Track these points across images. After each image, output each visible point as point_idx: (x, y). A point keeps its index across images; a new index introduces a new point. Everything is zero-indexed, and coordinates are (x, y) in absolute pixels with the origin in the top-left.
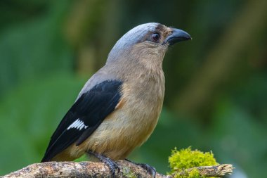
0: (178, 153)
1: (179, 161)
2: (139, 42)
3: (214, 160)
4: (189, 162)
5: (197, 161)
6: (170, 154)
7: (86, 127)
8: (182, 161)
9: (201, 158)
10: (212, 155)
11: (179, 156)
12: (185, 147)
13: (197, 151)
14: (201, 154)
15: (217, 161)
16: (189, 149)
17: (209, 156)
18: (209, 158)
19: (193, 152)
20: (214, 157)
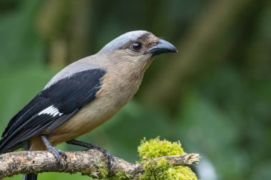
0: (147, 143)
1: (147, 150)
2: (121, 48)
3: (182, 149)
4: (157, 151)
5: (166, 150)
6: (139, 144)
7: (60, 114)
8: (151, 151)
9: (169, 148)
10: (180, 145)
11: (148, 146)
12: (154, 138)
13: (165, 141)
14: (169, 144)
15: (185, 151)
16: (158, 139)
17: (177, 146)
18: (177, 148)
19: (162, 142)
20: (182, 146)
